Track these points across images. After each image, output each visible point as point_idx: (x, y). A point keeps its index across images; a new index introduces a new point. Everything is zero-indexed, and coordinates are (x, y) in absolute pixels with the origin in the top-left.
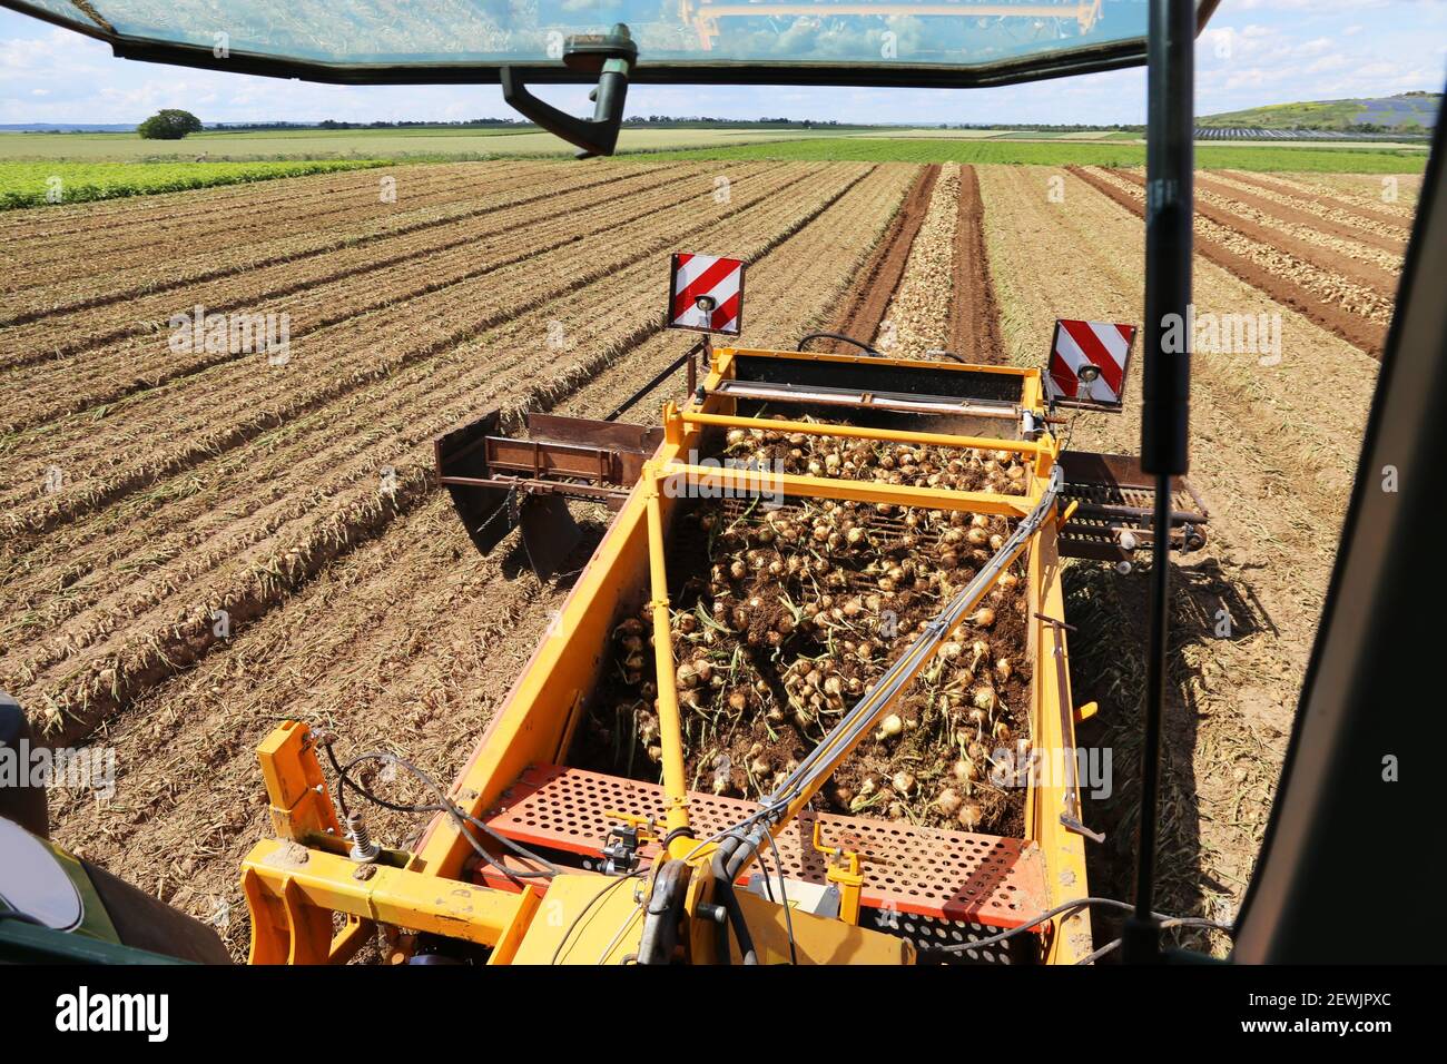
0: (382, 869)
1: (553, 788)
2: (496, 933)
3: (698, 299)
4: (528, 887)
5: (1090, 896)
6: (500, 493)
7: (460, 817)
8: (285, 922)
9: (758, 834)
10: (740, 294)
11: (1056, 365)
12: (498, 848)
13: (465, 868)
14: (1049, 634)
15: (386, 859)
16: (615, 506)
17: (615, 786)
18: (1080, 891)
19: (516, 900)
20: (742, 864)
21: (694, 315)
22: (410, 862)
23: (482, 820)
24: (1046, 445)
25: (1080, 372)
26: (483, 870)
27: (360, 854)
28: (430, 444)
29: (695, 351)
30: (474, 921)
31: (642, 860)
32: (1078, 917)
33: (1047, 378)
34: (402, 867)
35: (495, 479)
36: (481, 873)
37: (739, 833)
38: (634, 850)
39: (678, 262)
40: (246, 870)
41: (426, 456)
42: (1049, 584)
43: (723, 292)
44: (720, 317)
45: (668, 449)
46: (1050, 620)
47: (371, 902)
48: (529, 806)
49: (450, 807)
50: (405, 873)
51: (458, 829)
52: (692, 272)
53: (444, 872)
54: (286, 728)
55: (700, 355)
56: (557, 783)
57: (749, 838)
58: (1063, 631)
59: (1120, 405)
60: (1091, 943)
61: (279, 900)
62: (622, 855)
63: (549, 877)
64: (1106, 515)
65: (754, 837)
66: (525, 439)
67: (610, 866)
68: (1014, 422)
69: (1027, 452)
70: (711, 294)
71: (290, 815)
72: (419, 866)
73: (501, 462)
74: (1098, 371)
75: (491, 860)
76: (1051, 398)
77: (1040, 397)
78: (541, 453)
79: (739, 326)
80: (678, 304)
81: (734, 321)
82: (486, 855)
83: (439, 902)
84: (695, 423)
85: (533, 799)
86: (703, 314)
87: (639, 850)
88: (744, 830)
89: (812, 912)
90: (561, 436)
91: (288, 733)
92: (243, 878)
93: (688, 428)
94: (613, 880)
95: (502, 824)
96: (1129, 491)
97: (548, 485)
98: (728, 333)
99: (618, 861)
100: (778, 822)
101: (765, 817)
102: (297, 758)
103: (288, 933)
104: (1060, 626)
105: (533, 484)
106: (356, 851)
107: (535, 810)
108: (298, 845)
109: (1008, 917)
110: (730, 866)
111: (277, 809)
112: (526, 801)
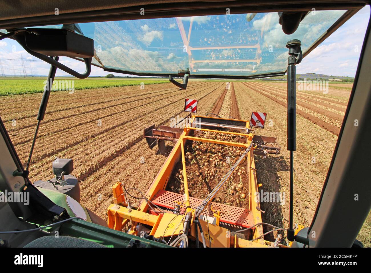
0: (133, 210)
1: (164, 195)
2: (153, 224)
3: (189, 107)
4: (159, 215)
5: (262, 222)
6: (155, 139)
7: (147, 200)
8: (114, 220)
9: (202, 208)
10: (197, 106)
11: (252, 120)
12: (154, 207)
13: (148, 210)
14: (252, 171)
15: (134, 208)
16: (175, 142)
17: (175, 195)
18: (260, 221)
19: (157, 217)
20: (200, 214)
21: (189, 109)
22: (138, 209)
23: (151, 201)
24: (251, 135)
25: (256, 121)
26: (151, 210)
27: (129, 207)
28: (143, 131)
29: (189, 116)
30: (149, 221)
31: (181, 211)
32: (260, 226)
33: (251, 122)
34: (137, 210)
35: (154, 137)
36: (150, 211)
37: (199, 208)
38: (179, 209)
39: (186, 100)
40: (108, 210)
41: (142, 132)
42: (252, 161)
43: (194, 106)
44: (193, 110)
45: (184, 133)
46: (252, 168)
47: (131, 216)
48: (159, 198)
49: (146, 198)
50: (137, 211)
51: (147, 203)
52: (189, 102)
53: (144, 211)
54: (118, 183)
55: (190, 116)
56: (164, 194)
57: (201, 209)
58: (255, 170)
59: (264, 127)
60: (263, 232)
61: (114, 216)
62: (178, 210)
63: (163, 213)
64: (262, 147)
65: (202, 209)
66: (159, 130)
67: (175, 212)
68: (244, 130)
69: (247, 136)
70: (191, 106)
71: (117, 200)
72: (140, 210)
73: (155, 134)
74: (260, 121)
75: (152, 209)
76: (251, 126)
77: (249, 126)
78: (162, 133)
79: (196, 112)
80: (186, 108)
81: (195, 111)
82: (151, 208)
83: (143, 217)
84: (189, 129)
85: (160, 197)
86: (190, 109)
87: (180, 209)
88: (200, 207)
89: (212, 223)
90: (165, 129)
91: (118, 184)
92: (108, 211)
93: (188, 129)
94: (176, 215)
95: (155, 202)
96: (266, 143)
97: (163, 138)
98: (194, 113)
99: (177, 211)
100: (206, 206)
101: (204, 205)
102: (119, 189)
103: (115, 222)
104: (254, 169)
105: (160, 138)
106: (129, 206)
107: (160, 199)
108: (118, 205)
109: (247, 225)
110: (198, 214)
111: (115, 198)
112: (159, 197)
